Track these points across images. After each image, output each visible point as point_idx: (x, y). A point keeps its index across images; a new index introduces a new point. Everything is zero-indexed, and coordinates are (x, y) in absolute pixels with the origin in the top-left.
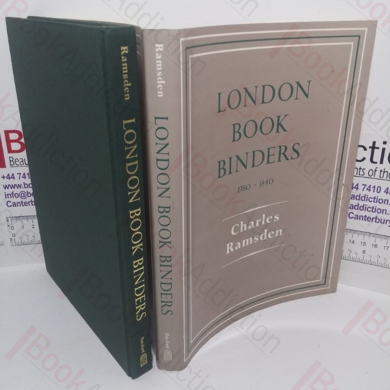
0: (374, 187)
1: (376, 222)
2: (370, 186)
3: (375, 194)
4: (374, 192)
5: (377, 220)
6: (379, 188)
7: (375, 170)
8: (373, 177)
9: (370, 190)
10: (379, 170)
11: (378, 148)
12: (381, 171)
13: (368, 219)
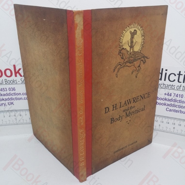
0: (180, 95)
1: (180, 113)
2: (177, 94)
3: (180, 99)
4: (179, 97)
5: (181, 112)
6: (182, 95)
7: (180, 86)
8: (179, 90)
9: (177, 96)
10: (182, 86)
11: (182, 75)
12: (183, 87)
13: (176, 111)
